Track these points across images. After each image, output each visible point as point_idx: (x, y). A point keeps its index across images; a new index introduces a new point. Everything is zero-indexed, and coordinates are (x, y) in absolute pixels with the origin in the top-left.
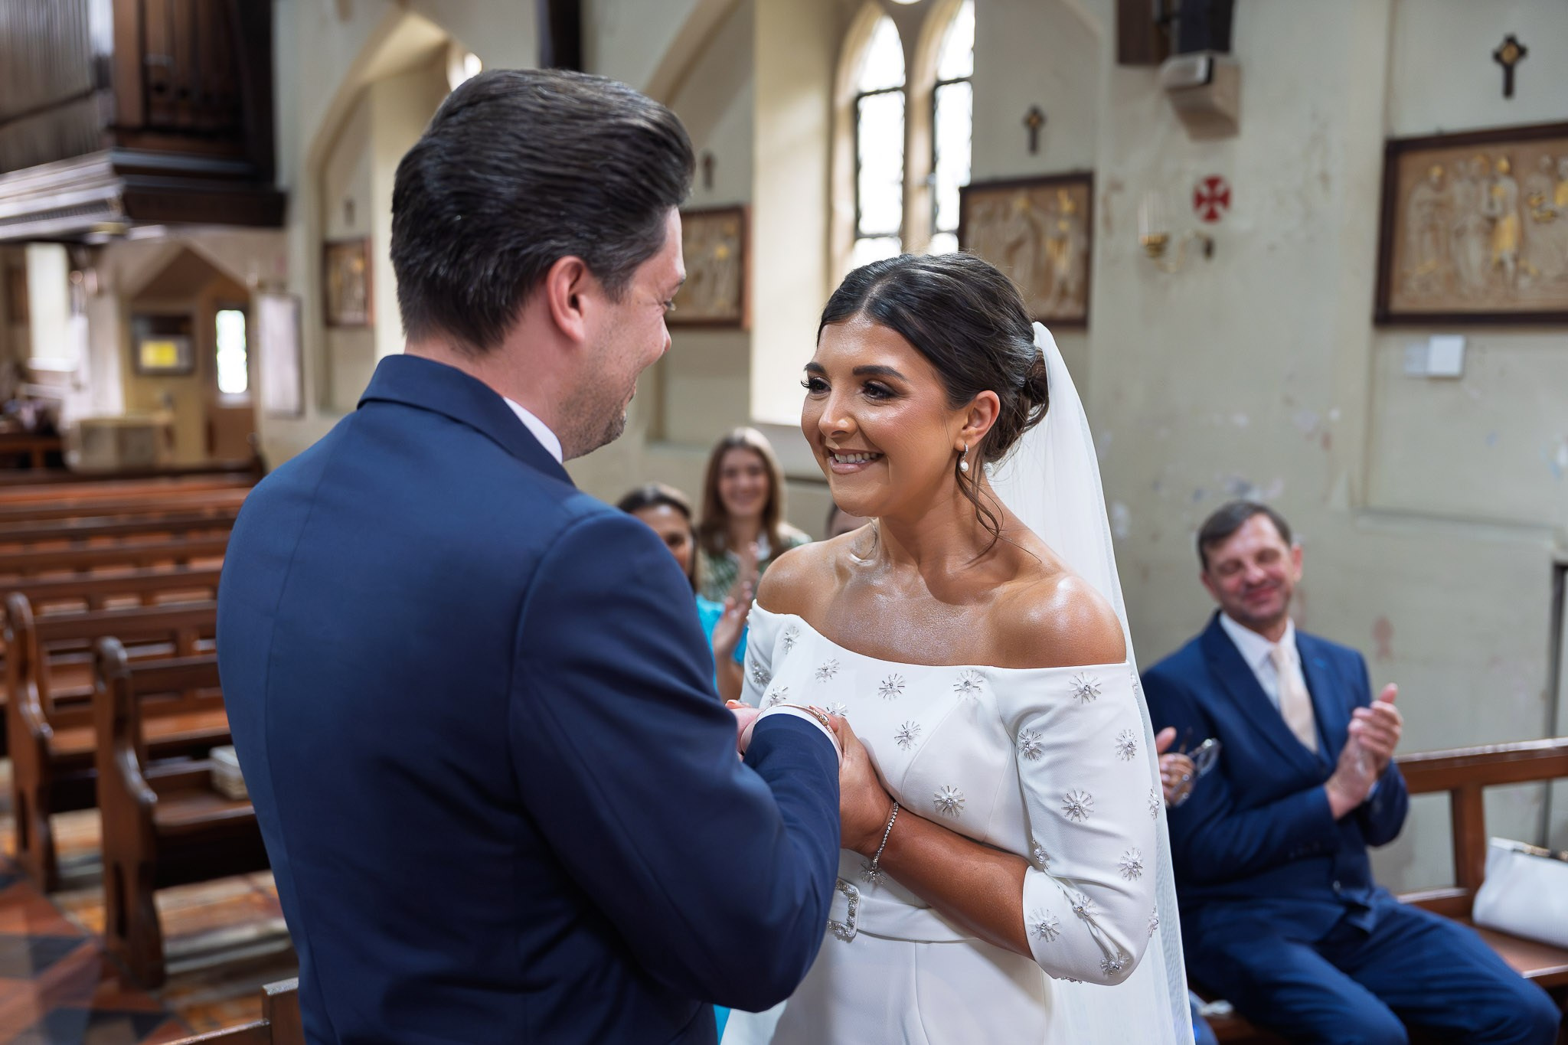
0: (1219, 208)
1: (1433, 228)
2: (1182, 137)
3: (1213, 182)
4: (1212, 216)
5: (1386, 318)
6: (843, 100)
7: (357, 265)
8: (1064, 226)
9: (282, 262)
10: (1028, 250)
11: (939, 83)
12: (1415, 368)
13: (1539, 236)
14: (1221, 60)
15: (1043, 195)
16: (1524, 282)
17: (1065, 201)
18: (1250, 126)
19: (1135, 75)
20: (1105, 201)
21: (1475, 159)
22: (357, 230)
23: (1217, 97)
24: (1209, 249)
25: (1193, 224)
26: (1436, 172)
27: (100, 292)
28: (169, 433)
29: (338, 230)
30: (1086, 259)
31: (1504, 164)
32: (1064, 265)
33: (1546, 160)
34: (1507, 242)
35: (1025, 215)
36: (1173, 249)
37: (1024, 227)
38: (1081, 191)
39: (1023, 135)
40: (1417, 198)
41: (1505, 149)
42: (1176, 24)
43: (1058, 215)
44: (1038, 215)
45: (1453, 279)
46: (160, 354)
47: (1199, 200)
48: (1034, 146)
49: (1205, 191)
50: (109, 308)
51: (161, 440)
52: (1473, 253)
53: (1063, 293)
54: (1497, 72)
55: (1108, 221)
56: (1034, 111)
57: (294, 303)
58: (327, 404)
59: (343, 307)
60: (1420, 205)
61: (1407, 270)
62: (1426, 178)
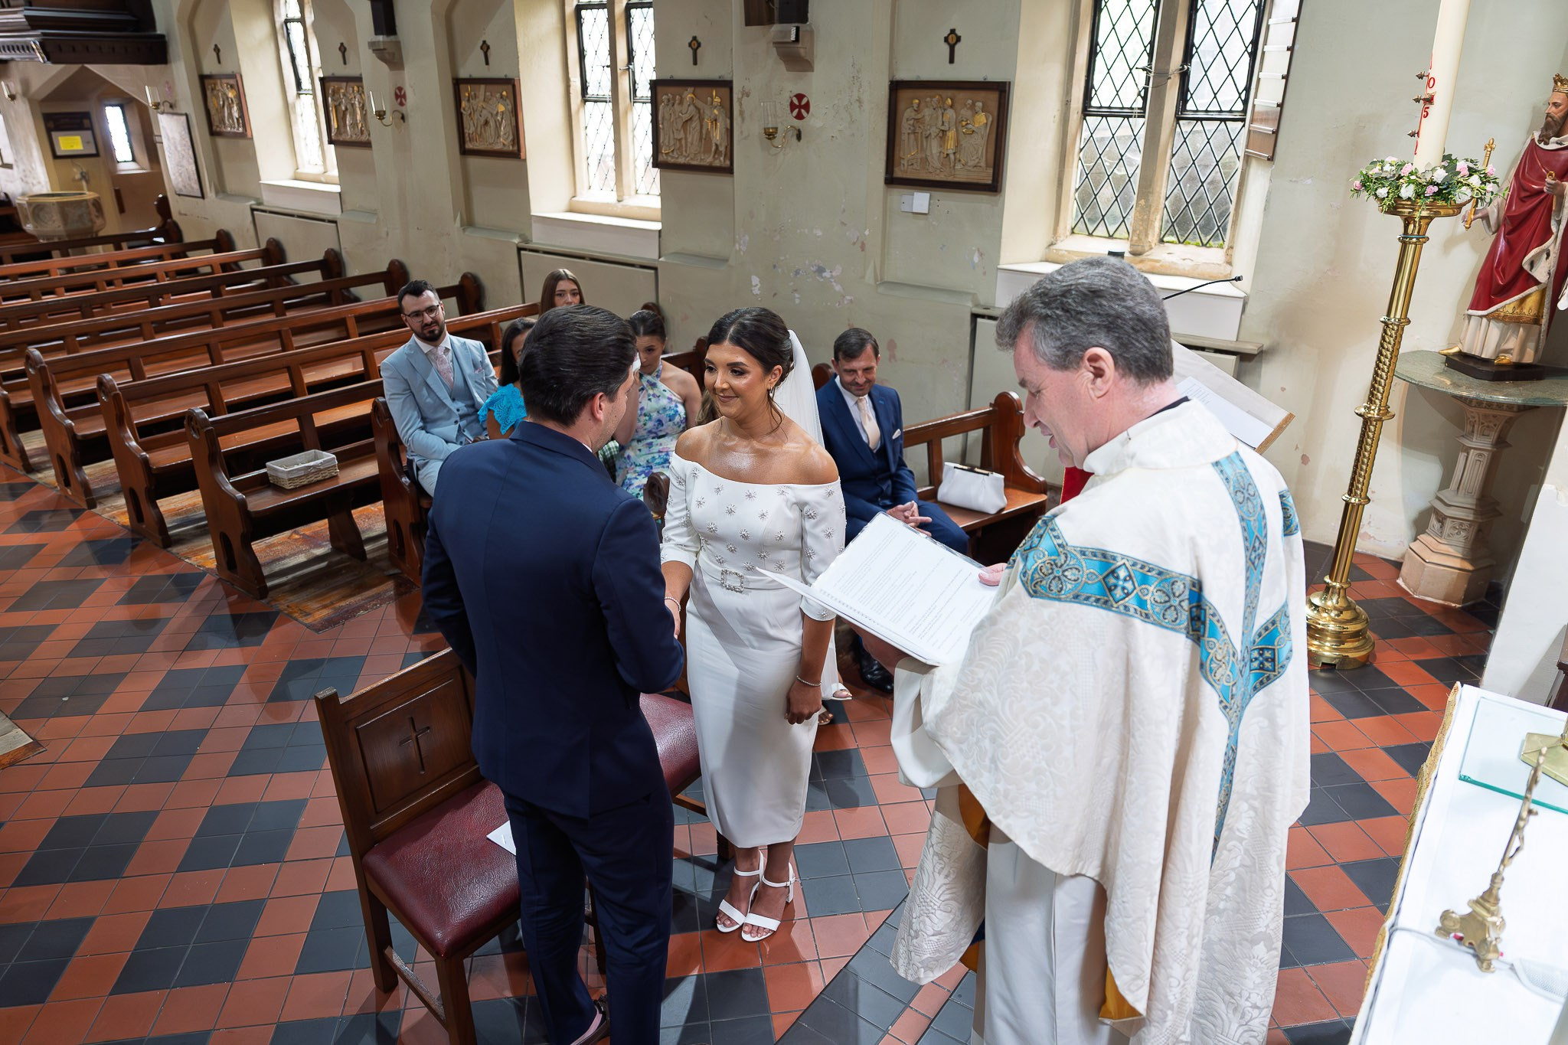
0: (804, 112)
1: (914, 133)
2: (782, 67)
3: (800, 97)
4: (800, 117)
5: (891, 180)
6: (570, 8)
7: (232, 94)
8: (716, 112)
9: (171, 87)
10: (695, 124)
11: (631, 5)
12: (906, 208)
13: (965, 142)
14: (803, 27)
15: (700, 91)
16: (958, 166)
17: (716, 97)
18: (817, 66)
19: (755, 29)
20: (741, 104)
21: (935, 96)
22: (227, 68)
23: (802, 49)
24: (799, 137)
25: (789, 120)
26: (916, 102)
27: (12, 97)
28: (97, 204)
29: (210, 66)
30: (730, 133)
31: (949, 101)
32: (718, 136)
33: (970, 102)
34: (950, 145)
35: (692, 102)
36: (780, 135)
37: (692, 108)
38: (725, 91)
39: (689, 54)
40: (906, 115)
41: (950, 93)
43: (712, 105)
44: (699, 104)
45: (925, 161)
46: (71, 143)
47: (793, 107)
48: (695, 61)
49: (796, 101)
50: (22, 107)
51: (93, 210)
52: (934, 148)
53: (717, 151)
54: (946, 48)
55: (741, 113)
56: (695, 38)
57: (184, 118)
58: (221, 190)
59: (222, 121)
60: (907, 120)
61: (902, 155)
62: (911, 105)
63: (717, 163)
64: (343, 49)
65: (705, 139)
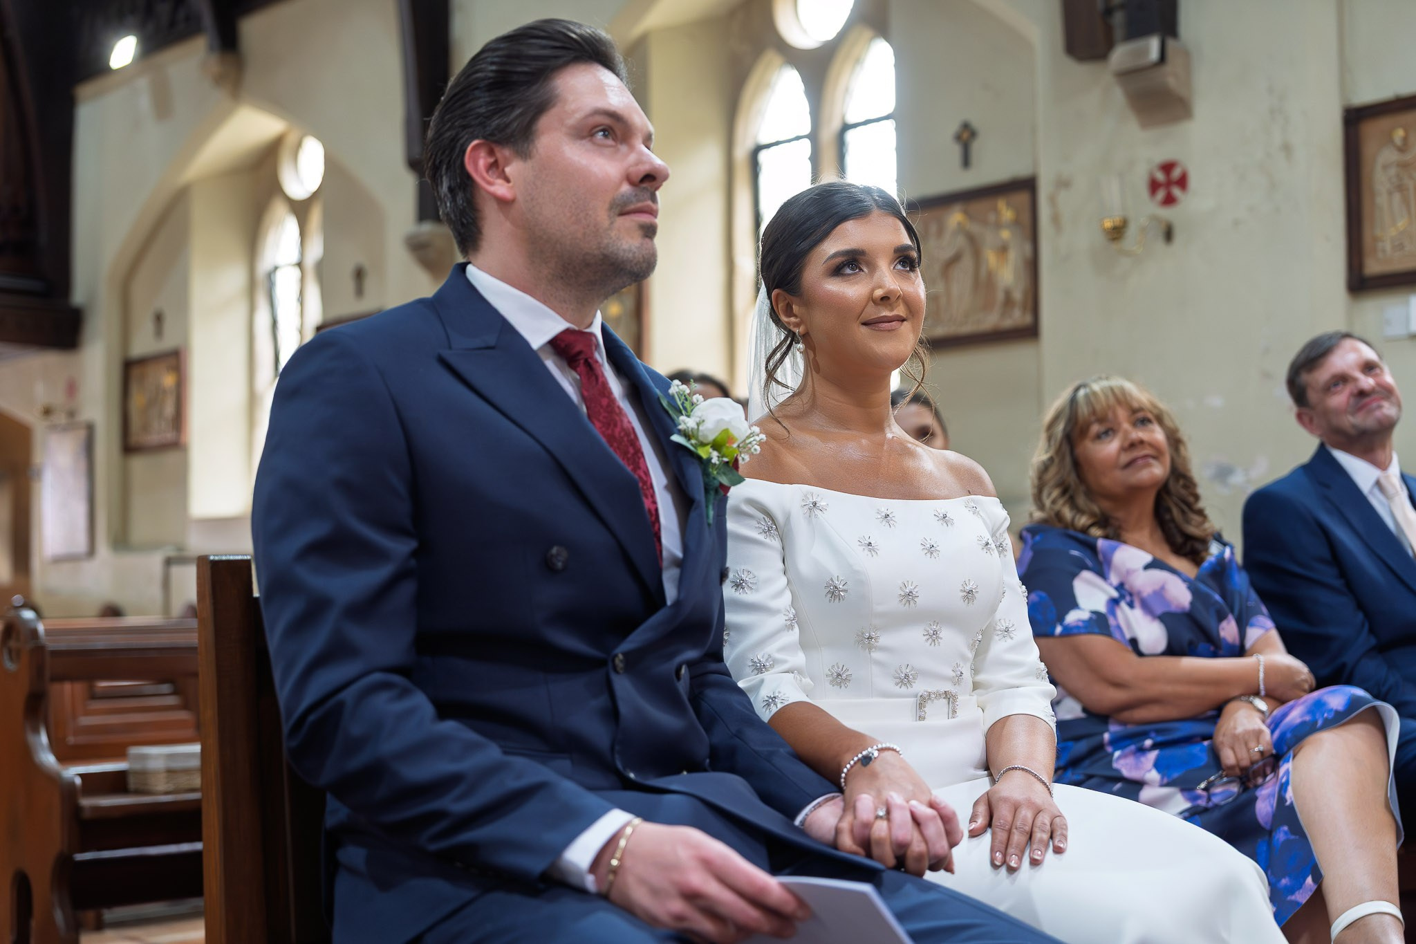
0: (1176, 191)
1: (1401, 188)
2: (1132, 127)
3: (1167, 167)
4: (1169, 200)
5: (1360, 284)
6: (741, 152)
7: (168, 380)
8: (1005, 234)
9: (72, 389)
10: (967, 262)
11: (846, 127)
12: (1397, 330)
14: (1171, 43)
15: (979, 206)
17: (1006, 210)
18: (1202, 107)
19: (1081, 71)
20: (1053, 200)
22: (168, 343)
23: (1171, 77)
24: (1169, 235)
25: (1146, 209)
26: (1399, 133)
29: (143, 345)
30: (1033, 266)
32: (1008, 274)
35: (961, 229)
36: (1132, 232)
37: (961, 241)
38: (1022, 198)
39: (956, 151)
40: (1381, 162)
42: (1118, 18)
43: (998, 226)
44: (975, 228)
47: (1154, 186)
48: (966, 162)
49: (1160, 176)
53: (1008, 302)
55: (1056, 220)
56: (966, 126)
57: (82, 434)
58: (122, 541)
59: (146, 428)
60: (1385, 167)
61: (1378, 232)
62: (1390, 140)
63: (1008, 323)
64: (359, 275)
65: (984, 284)
